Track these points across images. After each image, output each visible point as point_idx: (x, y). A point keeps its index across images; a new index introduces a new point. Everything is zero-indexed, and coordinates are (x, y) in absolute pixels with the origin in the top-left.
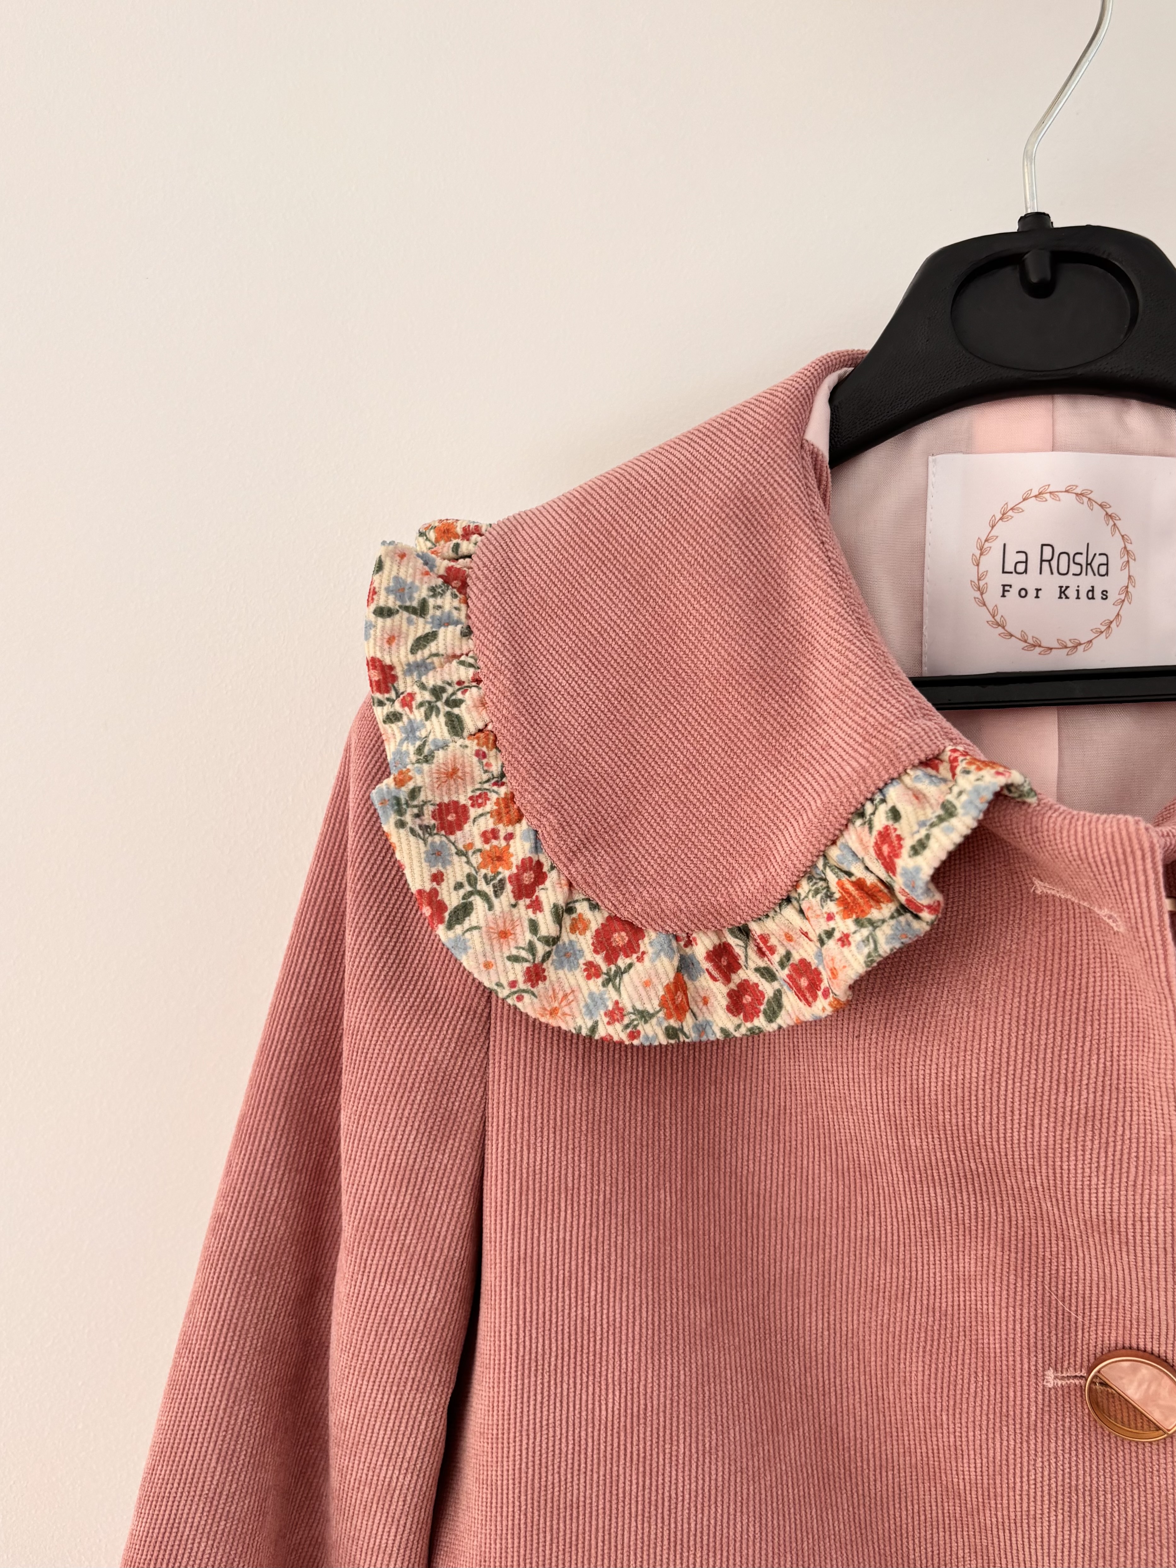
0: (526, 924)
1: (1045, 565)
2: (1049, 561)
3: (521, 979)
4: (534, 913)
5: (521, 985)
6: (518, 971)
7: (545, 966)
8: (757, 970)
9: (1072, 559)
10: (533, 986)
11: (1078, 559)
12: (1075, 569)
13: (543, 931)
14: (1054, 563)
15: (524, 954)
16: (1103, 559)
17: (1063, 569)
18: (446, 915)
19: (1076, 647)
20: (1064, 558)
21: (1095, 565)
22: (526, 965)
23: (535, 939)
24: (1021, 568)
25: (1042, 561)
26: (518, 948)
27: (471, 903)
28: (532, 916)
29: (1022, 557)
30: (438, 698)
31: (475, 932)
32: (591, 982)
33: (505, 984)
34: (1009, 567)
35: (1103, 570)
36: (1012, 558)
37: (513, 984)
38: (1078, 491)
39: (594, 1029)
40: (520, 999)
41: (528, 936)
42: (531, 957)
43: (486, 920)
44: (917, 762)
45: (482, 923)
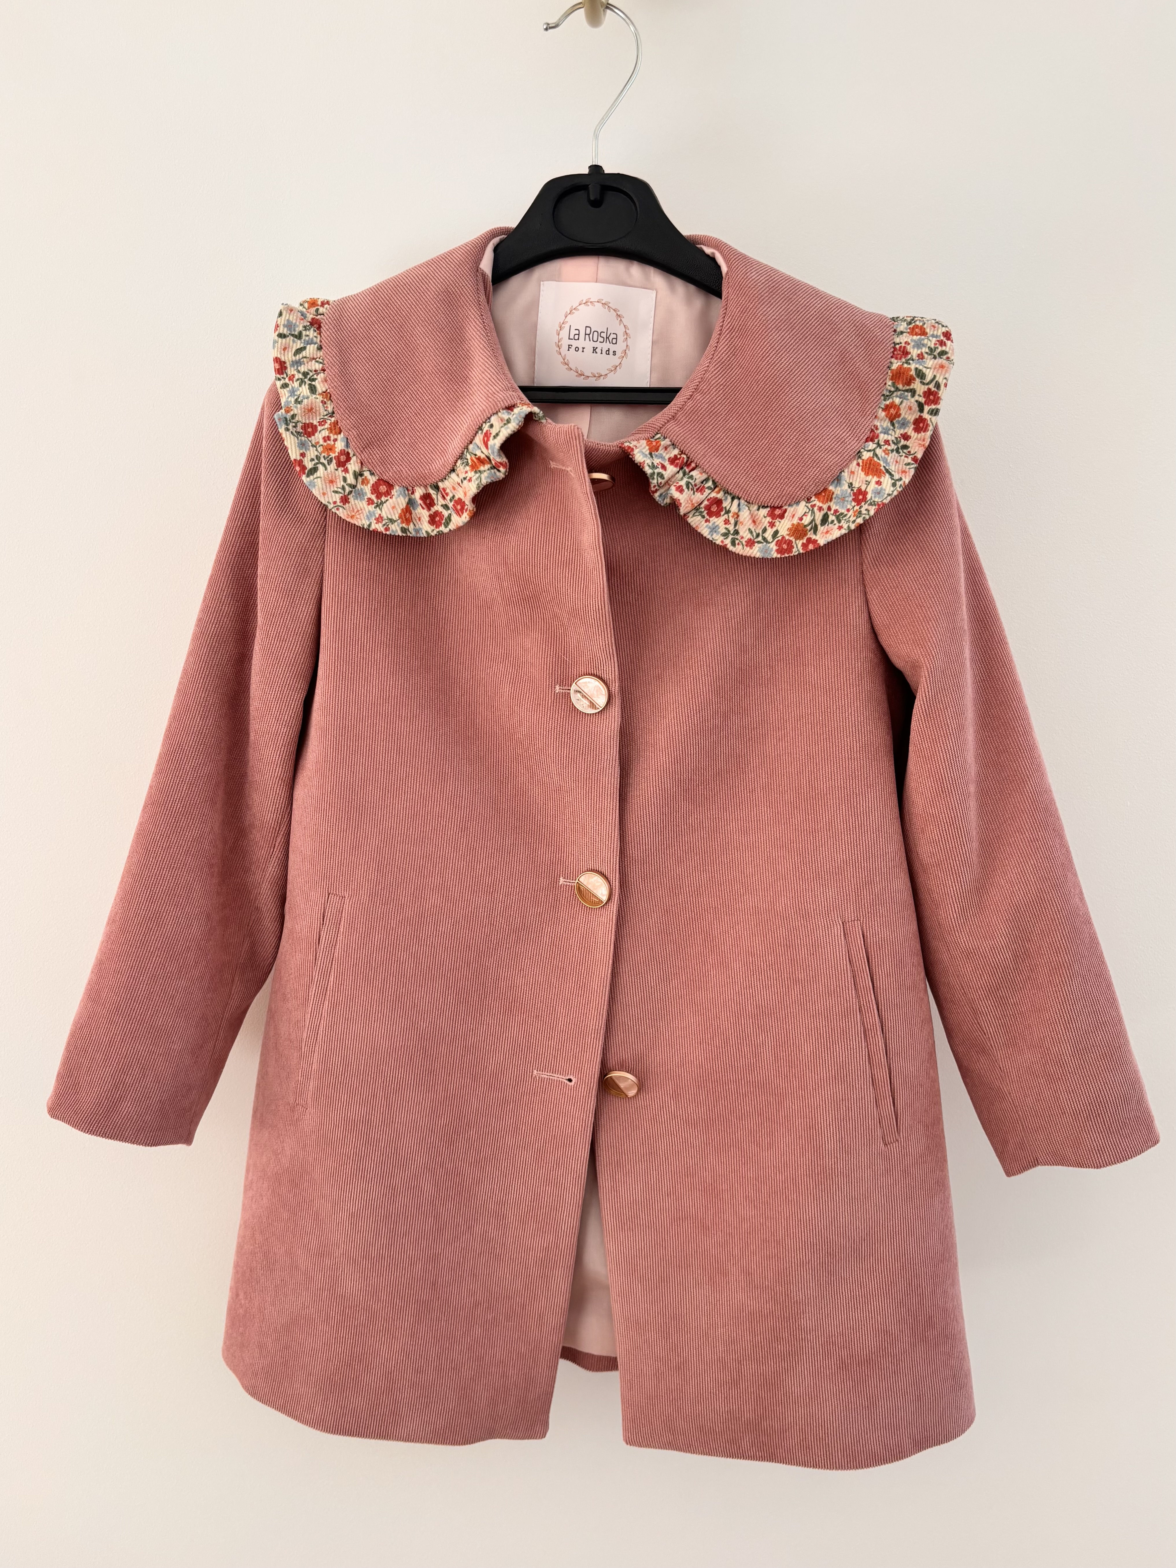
0: (341, 478)
1: (587, 336)
2: (589, 335)
3: (338, 501)
4: (345, 473)
5: (338, 504)
6: (337, 498)
7: (349, 497)
8: (442, 506)
9: (599, 334)
10: (343, 504)
11: (602, 335)
12: (601, 339)
13: (349, 481)
14: (591, 336)
15: (340, 490)
16: (615, 336)
17: (595, 339)
18: (306, 471)
19: (599, 377)
20: (596, 334)
21: (610, 338)
22: (341, 495)
23: (345, 485)
24: (576, 337)
25: (586, 334)
26: (337, 488)
27: (317, 467)
28: (344, 475)
29: (577, 332)
30: (306, 377)
31: (319, 479)
32: (370, 507)
33: (332, 503)
34: (572, 337)
35: (614, 341)
36: (573, 332)
37: (335, 503)
38: (603, 302)
39: (370, 525)
40: (338, 509)
41: (342, 483)
42: (343, 492)
43: (324, 475)
44: (504, 407)
45: (322, 476)
